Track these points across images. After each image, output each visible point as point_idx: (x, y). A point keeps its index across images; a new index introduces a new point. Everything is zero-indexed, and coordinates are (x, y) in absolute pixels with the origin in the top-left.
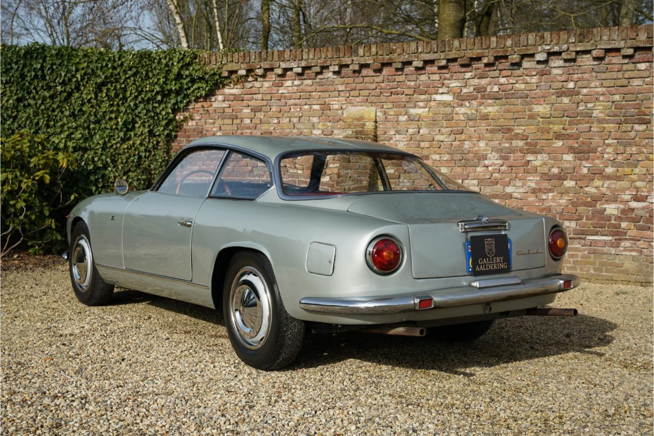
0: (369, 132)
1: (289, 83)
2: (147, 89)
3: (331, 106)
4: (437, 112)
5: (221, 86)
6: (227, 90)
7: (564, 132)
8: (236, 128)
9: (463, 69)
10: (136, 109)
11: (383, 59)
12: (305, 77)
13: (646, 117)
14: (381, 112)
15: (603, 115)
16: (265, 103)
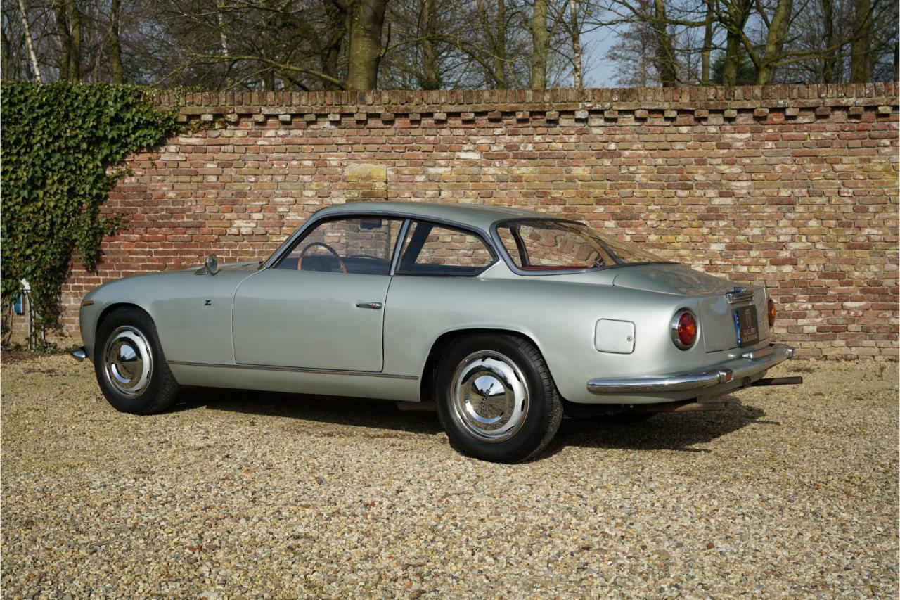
0: (380, 194)
1: (271, 133)
2: (68, 135)
3: (328, 162)
4: (462, 172)
5: (174, 133)
6: (182, 139)
7: (605, 196)
8: (196, 188)
9: (492, 125)
10: (49, 159)
11: (398, 108)
12: (293, 126)
13: (689, 182)
14: (392, 170)
15: (645, 179)
16: (237, 156)
